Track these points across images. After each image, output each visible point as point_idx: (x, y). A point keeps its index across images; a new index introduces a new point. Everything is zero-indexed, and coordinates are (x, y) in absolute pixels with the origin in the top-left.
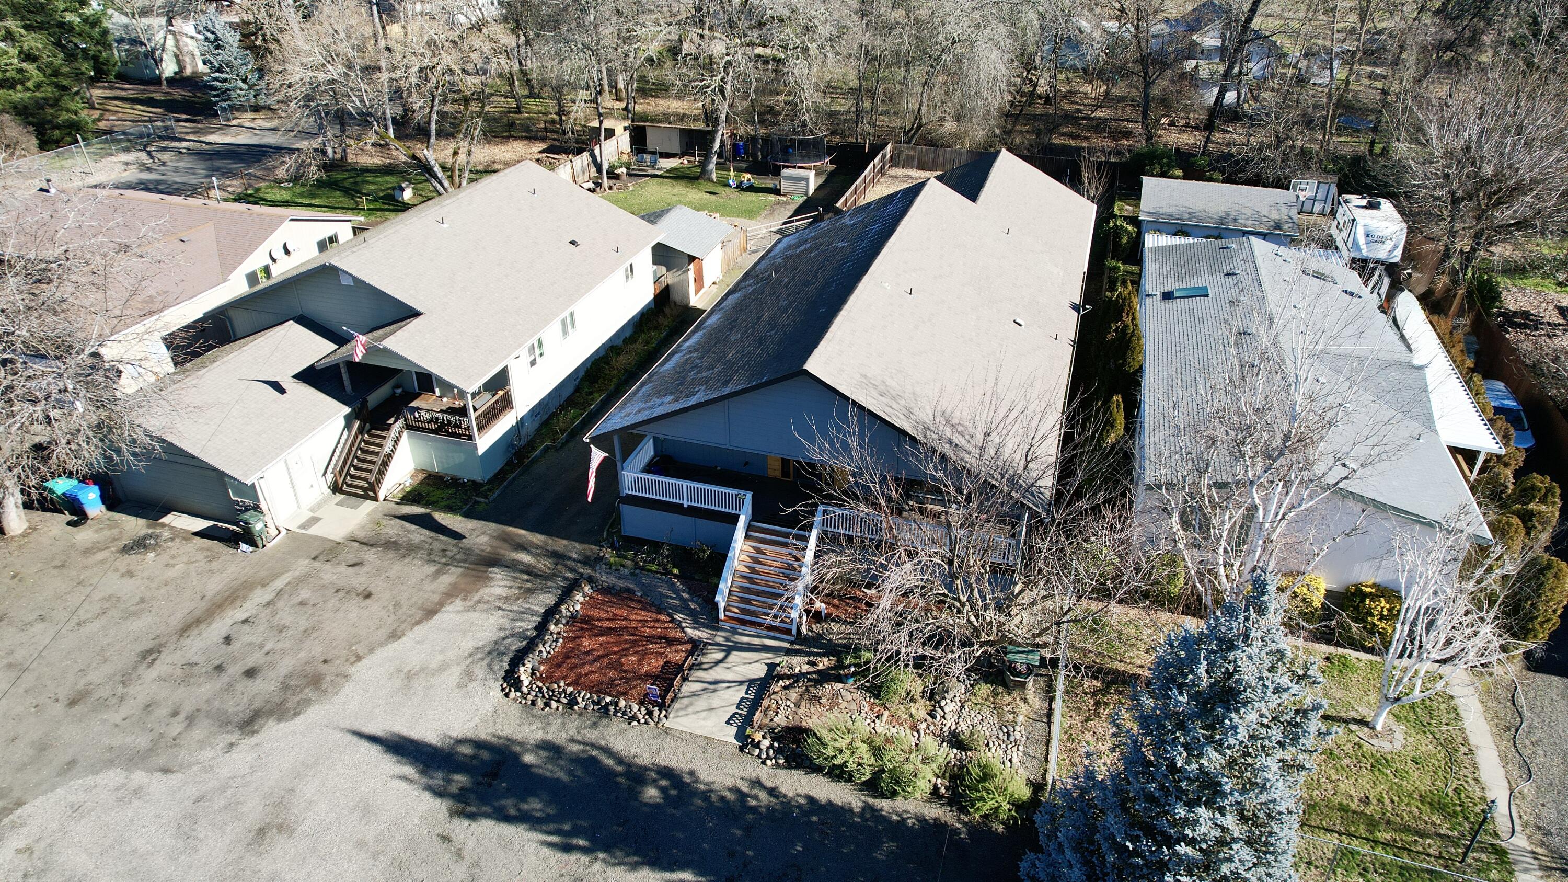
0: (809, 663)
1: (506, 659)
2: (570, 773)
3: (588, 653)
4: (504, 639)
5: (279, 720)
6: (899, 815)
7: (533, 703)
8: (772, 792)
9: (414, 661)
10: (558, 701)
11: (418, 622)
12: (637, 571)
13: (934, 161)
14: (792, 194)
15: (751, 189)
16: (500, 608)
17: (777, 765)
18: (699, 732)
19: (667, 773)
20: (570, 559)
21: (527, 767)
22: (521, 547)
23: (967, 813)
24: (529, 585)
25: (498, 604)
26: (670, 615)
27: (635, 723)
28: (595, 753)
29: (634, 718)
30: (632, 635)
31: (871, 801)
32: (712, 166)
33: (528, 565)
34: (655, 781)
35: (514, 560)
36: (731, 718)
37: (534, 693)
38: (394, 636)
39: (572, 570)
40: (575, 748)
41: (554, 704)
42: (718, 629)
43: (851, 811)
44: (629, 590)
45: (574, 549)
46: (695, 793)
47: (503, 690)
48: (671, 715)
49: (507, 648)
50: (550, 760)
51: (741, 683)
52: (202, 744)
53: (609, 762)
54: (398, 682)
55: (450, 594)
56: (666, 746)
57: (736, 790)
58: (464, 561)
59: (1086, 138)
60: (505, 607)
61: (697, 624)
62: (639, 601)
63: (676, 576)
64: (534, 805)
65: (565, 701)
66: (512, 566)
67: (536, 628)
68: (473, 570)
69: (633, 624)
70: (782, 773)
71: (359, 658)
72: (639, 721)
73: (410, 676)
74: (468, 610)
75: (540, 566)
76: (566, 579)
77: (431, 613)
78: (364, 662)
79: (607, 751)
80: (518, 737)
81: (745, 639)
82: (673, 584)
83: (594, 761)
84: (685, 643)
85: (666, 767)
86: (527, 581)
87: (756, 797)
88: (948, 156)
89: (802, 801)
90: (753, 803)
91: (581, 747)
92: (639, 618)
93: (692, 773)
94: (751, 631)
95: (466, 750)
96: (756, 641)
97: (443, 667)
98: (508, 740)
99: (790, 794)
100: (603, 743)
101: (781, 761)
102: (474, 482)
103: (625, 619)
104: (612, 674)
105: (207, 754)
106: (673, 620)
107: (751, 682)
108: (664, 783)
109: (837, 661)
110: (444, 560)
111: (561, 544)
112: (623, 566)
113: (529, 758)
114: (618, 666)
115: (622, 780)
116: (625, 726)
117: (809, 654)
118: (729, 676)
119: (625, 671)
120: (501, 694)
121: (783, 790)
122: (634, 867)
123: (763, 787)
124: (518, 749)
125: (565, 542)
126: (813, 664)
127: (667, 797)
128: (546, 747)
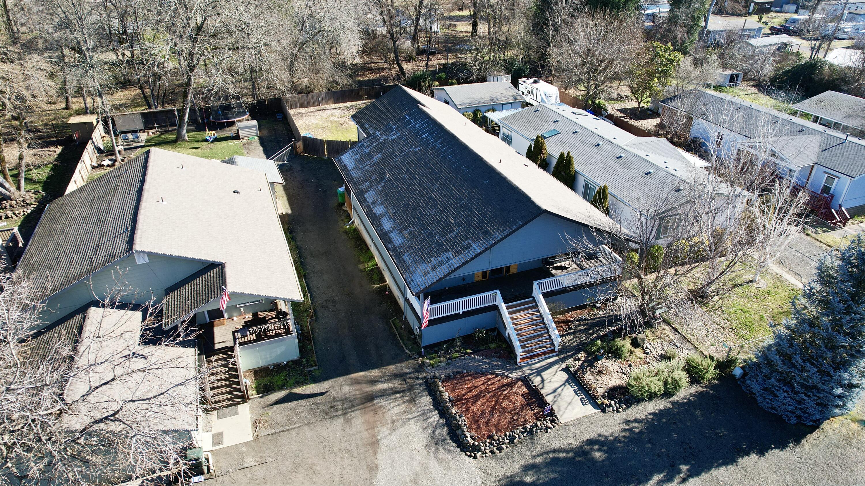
0: (576, 360)
1: (449, 441)
2: (553, 471)
3: (483, 413)
4: (434, 432)
6: (685, 399)
7: (492, 452)
8: (636, 421)
9: (405, 473)
10: (504, 443)
11: (375, 453)
12: (449, 361)
13: (308, 102)
14: (248, 137)
15: (216, 140)
16: (409, 419)
17: (624, 410)
18: (579, 416)
19: (590, 442)
20: (407, 373)
22: (373, 382)
23: (702, 383)
24: (406, 399)
25: (405, 417)
26: (491, 373)
27: (549, 430)
28: (551, 455)
29: (547, 428)
30: (489, 392)
31: (670, 400)
32: (185, 132)
33: (391, 389)
34: (592, 449)
35: (380, 390)
36: (582, 403)
37: (488, 448)
38: (373, 469)
39: (418, 378)
40: (540, 460)
41: (504, 446)
42: (521, 367)
43: (669, 408)
44: (458, 373)
45: (404, 367)
46: (612, 442)
47: (470, 456)
48: (558, 416)
49: (441, 434)
50: (537, 473)
51: (564, 384)
53: (562, 455)
55: (371, 427)
56: (574, 431)
57: (625, 430)
58: (353, 406)
59: (363, 75)
60: (410, 416)
61: (512, 371)
62: (469, 375)
63: (471, 354)
65: (507, 441)
66: (383, 394)
67: (441, 417)
68: (365, 408)
69: (483, 388)
70: (629, 411)
72: (550, 428)
73: (414, 482)
74: (393, 429)
75: (397, 386)
76: (420, 384)
77: (375, 443)
79: (553, 451)
80: (510, 473)
81: (538, 365)
82: (474, 358)
83: (555, 459)
84: (517, 382)
85: (587, 440)
86: (402, 397)
87: (635, 427)
88: (315, 97)
89: (651, 417)
90: (637, 430)
91: (542, 457)
92: (481, 383)
93: (600, 435)
94: (536, 360)
96: (543, 363)
97: (425, 467)
98: (507, 478)
99: (643, 417)
100: (548, 449)
101: (624, 407)
102: (293, 361)
103: (476, 387)
104: (508, 416)
106: (497, 375)
107: (567, 381)
108: (596, 447)
109: (585, 353)
110: (340, 412)
111: (391, 369)
112: (440, 362)
113: (528, 479)
114: (504, 410)
115: (578, 459)
116: (547, 434)
117: (570, 357)
118: (557, 385)
119: (512, 410)
120: (471, 459)
121: (639, 417)
123: (632, 422)
124: (517, 479)
125: (392, 367)
126: (579, 359)
127: (606, 452)
128: (527, 468)
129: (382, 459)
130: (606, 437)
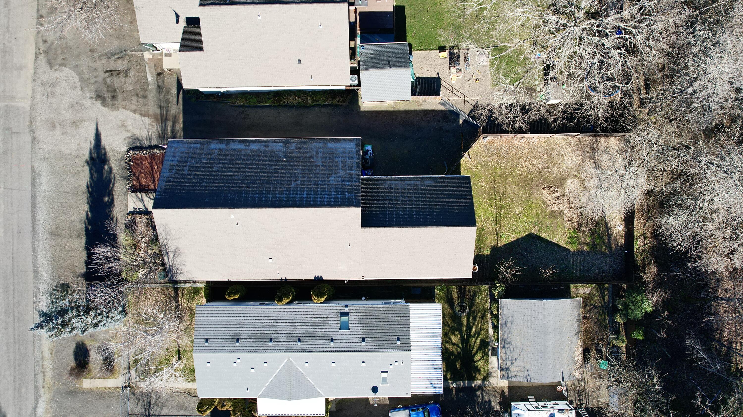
1: (135, 144)
2: (106, 178)
3: (142, 164)
4: (139, 140)
5: (101, 104)
9: (128, 123)
11: (140, 114)
18: (129, 203)
19: (113, 200)
21: (104, 168)
25: (150, 131)
28: (113, 181)
36: (135, 208)
38: (135, 112)
40: (113, 176)
46: (109, 208)
47: (127, 150)
50: (107, 172)
51: (145, 206)
52: (90, 91)
53: (111, 186)
54: (120, 123)
57: (113, 217)
64: (95, 175)
71: (125, 108)
73: (123, 125)
74: (149, 124)
77: (145, 115)
78: (124, 110)
79: (114, 184)
83: (111, 181)
87: (113, 222)
95: (103, 151)
97: (128, 131)
98: (109, 160)
100: (116, 181)
103: (158, 167)
105: (88, 95)
107: (146, 209)
108: (110, 200)
113: (106, 167)
114: (141, 173)
115: (108, 191)
118: (146, 203)
119: (139, 176)
120: (125, 150)
122: (88, 203)
124: (107, 163)
127: (106, 203)
128: (111, 169)
129: (138, 116)
130: (113, 207)
